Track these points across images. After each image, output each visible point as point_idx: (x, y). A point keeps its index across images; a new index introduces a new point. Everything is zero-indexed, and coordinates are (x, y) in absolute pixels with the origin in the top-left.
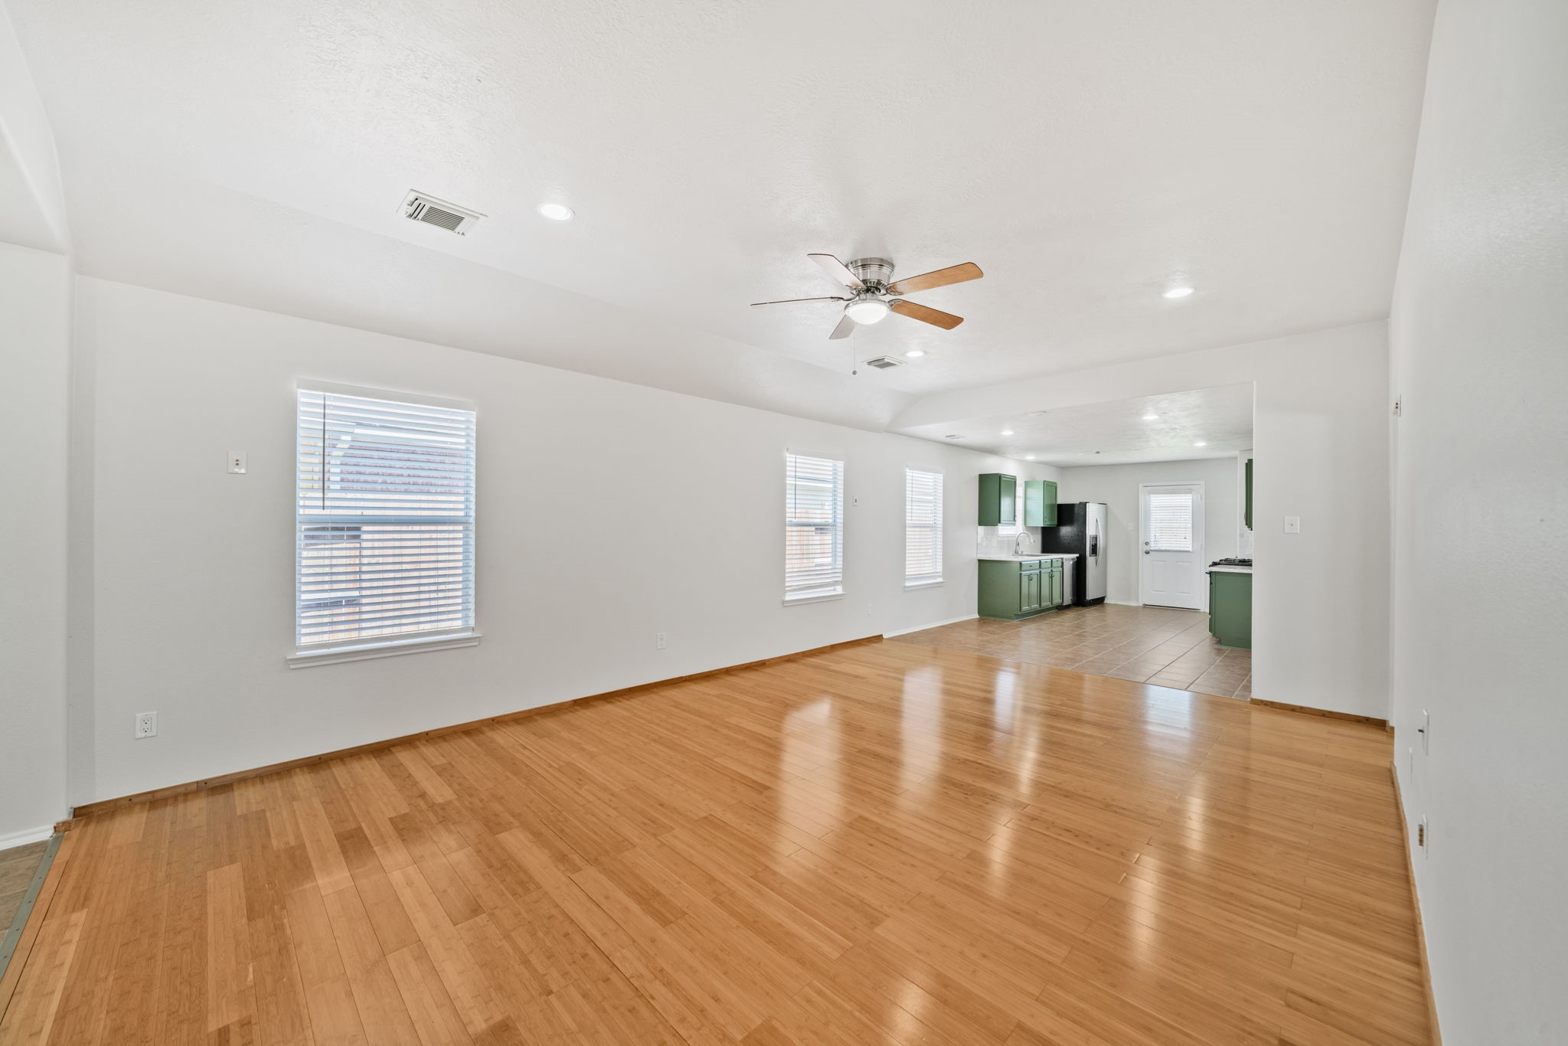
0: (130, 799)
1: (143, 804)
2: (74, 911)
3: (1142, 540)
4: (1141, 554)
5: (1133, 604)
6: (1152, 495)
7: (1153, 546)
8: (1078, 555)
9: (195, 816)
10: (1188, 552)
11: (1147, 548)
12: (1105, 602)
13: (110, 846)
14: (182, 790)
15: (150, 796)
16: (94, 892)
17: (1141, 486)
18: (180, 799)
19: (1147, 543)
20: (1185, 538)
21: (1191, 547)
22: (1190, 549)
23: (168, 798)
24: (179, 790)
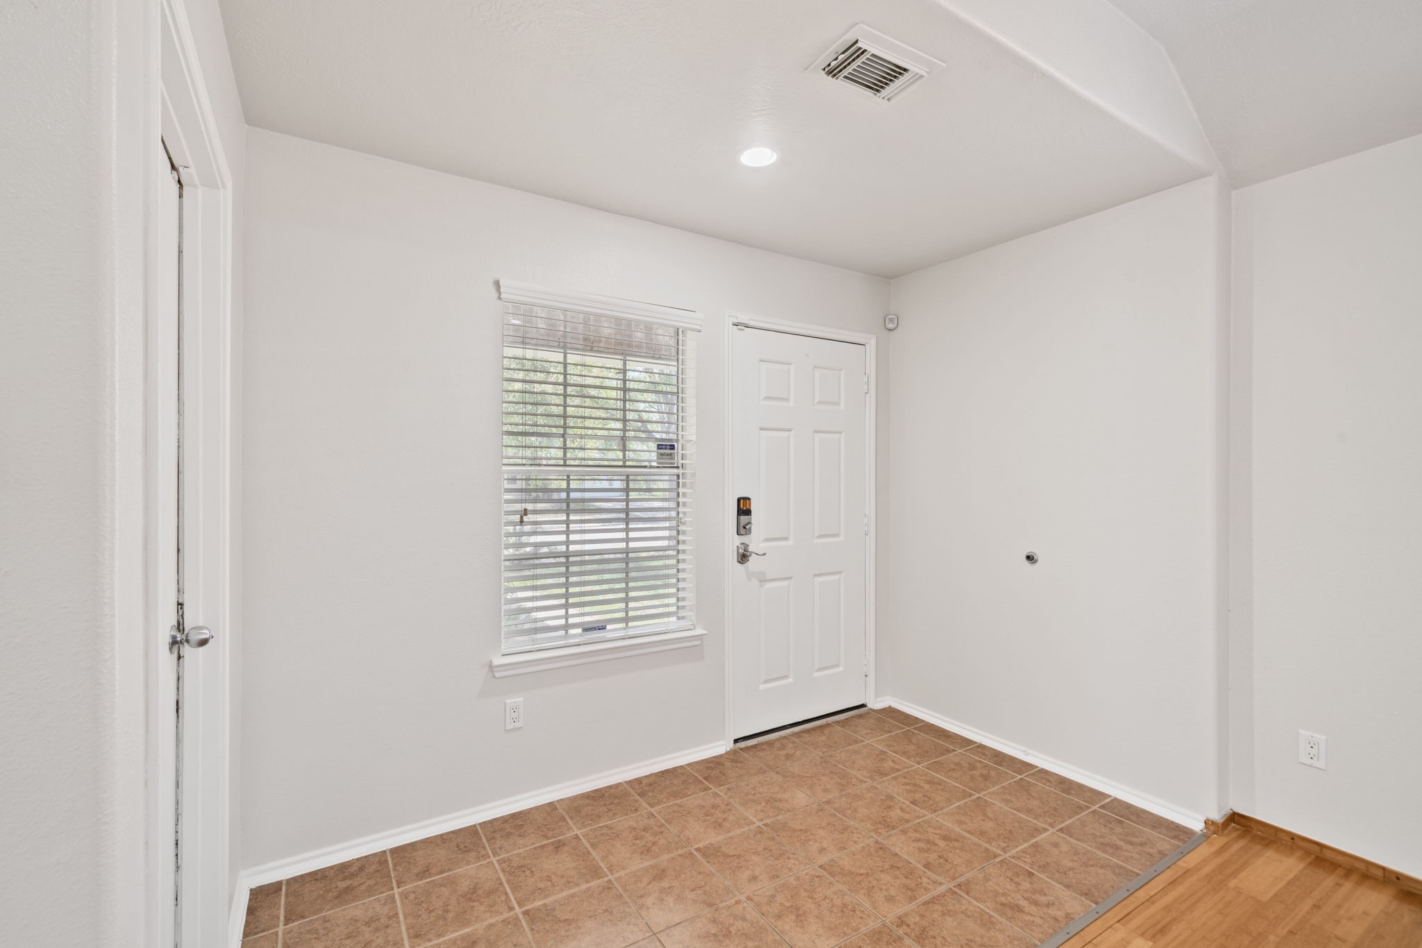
0: (1293, 837)
1: (1307, 853)
2: (1142, 935)
9: (1350, 919)
13: (1232, 884)
14: (1362, 867)
15: (1317, 848)
16: (1174, 928)
18: (1355, 877)
23: (1340, 866)
24: (1357, 864)
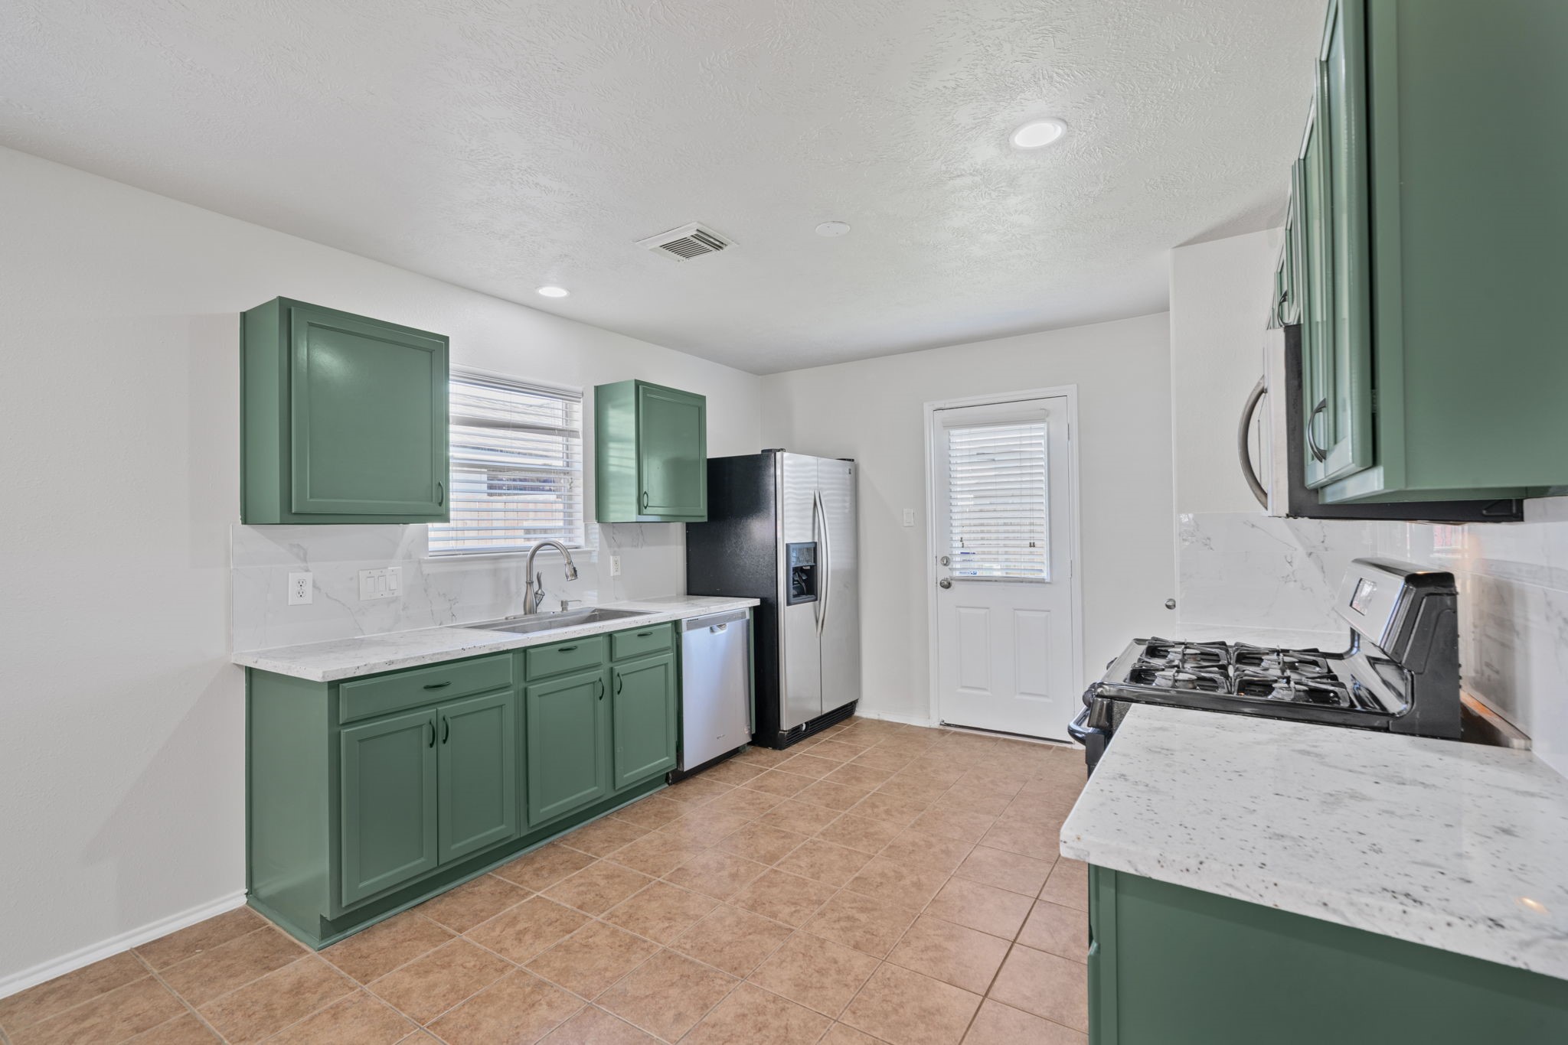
3: (933, 551)
4: (932, 587)
5: (917, 721)
6: (953, 432)
7: (959, 568)
8: (756, 602)
10: (1041, 582)
11: (944, 574)
12: (857, 714)
17: (928, 409)
19: (946, 561)
20: (1032, 545)
21: (1046, 568)
22: (1045, 575)
